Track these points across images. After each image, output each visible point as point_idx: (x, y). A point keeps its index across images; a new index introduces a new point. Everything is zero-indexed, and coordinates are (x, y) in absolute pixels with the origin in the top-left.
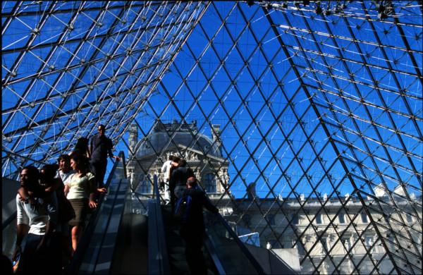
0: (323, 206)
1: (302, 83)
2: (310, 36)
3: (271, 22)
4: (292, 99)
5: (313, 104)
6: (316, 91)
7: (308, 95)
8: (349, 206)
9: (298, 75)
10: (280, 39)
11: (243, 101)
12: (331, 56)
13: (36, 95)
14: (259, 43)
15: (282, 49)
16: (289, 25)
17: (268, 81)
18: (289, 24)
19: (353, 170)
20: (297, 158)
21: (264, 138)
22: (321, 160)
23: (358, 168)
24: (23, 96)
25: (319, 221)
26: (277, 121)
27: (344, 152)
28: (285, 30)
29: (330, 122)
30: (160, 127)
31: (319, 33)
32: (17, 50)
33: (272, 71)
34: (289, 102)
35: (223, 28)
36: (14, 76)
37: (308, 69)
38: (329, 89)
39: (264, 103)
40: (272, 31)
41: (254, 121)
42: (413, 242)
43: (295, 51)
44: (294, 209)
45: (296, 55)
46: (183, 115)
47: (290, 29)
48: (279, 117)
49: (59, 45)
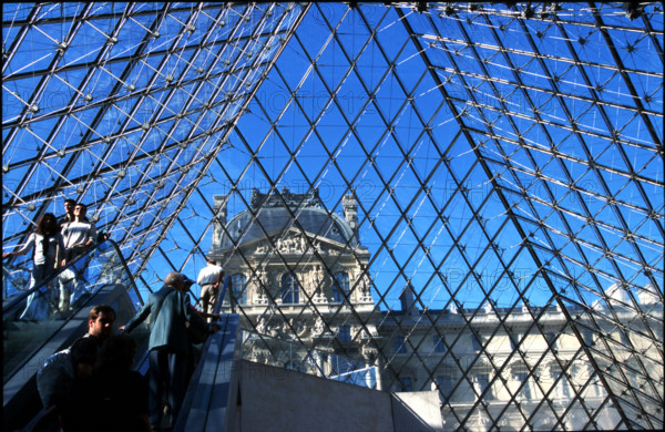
0: (502, 322)
1: (463, 126)
2: (470, 51)
3: (410, 30)
4: (446, 152)
5: (481, 158)
6: (483, 138)
7: (473, 144)
8: (545, 322)
9: (455, 112)
10: (424, 55)
11: (369, 156)
12: (504, 81)
13: (67, 138)
14: (392, 64)
15: (428, 73)
17: (406, 124)
18: (437, 32)
19: (548, 263)
20: (458, 246)
21: (404, 215)
22: (496, 248)
23: (555, 261)
24: (48, 141)
26: (423, 186)
27: (532, 235)
28: (431, 41)
29: (508, 187)
31: (484, 46)
32: (37, 73)
33: (413, 107)
34: (443, 156)
35: (332, 41)
36: (35, 112)
37: (470, 103)
38: (504, 135)
39: (403, 158)
40: (411, 44)
41: (387, 187)
42: (648, 378)
43: (447, 75)
45: (449, 81)
46: (273, 179)
47: (438, 42)
48: (427, 181)
49: (98, 67)
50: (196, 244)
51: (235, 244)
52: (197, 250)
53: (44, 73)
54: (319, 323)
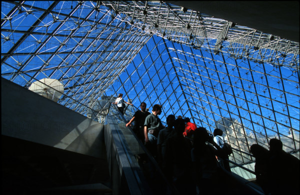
1: (180, 83)
3: (170, 56)
4: (175, 90)
5: (183, 93)
6: (186, 87)
7: (182, 89)
9: (179, 80)
10: (173, 64)
11: (154, 89)
14: (164, 65)
15: (173, 68)
16: (178, 58)
26: (168, 99)
27: (195, 115)
28: (176, 60)
32: (51, 53)
33: (168, 77)
35: (149, 56)
37: (184, 78)
40: (169, 60)
41: (158, 98)
45: (180, 71)
49: (71, 54)
53: (53, 53)
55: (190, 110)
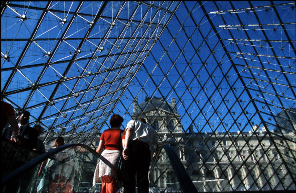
1: (233, 63)
3: (212, 25)
5: (240, 77)
7: (237, 71)
9: (230, 58)
10: (218, 35)
11: (195, 76)
15: (219, 42)
18: (226, 24)
20: (230, 112)
21: (209, 99)
25: (225, 144)
27: (263, 108)
30: (147, 99)
33: (213, 56)
34: (225, 75)
37: (239, 53)
40: (212, 31)
44: (213, 138)
46: (158, 85)
50: (127, 110)
51: (142, 111)
52: (127, 113)
54: (165, 137)
55: (252, 101)
